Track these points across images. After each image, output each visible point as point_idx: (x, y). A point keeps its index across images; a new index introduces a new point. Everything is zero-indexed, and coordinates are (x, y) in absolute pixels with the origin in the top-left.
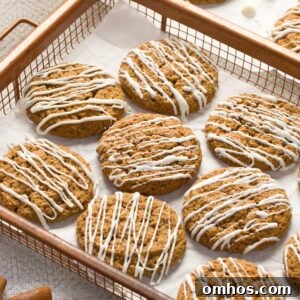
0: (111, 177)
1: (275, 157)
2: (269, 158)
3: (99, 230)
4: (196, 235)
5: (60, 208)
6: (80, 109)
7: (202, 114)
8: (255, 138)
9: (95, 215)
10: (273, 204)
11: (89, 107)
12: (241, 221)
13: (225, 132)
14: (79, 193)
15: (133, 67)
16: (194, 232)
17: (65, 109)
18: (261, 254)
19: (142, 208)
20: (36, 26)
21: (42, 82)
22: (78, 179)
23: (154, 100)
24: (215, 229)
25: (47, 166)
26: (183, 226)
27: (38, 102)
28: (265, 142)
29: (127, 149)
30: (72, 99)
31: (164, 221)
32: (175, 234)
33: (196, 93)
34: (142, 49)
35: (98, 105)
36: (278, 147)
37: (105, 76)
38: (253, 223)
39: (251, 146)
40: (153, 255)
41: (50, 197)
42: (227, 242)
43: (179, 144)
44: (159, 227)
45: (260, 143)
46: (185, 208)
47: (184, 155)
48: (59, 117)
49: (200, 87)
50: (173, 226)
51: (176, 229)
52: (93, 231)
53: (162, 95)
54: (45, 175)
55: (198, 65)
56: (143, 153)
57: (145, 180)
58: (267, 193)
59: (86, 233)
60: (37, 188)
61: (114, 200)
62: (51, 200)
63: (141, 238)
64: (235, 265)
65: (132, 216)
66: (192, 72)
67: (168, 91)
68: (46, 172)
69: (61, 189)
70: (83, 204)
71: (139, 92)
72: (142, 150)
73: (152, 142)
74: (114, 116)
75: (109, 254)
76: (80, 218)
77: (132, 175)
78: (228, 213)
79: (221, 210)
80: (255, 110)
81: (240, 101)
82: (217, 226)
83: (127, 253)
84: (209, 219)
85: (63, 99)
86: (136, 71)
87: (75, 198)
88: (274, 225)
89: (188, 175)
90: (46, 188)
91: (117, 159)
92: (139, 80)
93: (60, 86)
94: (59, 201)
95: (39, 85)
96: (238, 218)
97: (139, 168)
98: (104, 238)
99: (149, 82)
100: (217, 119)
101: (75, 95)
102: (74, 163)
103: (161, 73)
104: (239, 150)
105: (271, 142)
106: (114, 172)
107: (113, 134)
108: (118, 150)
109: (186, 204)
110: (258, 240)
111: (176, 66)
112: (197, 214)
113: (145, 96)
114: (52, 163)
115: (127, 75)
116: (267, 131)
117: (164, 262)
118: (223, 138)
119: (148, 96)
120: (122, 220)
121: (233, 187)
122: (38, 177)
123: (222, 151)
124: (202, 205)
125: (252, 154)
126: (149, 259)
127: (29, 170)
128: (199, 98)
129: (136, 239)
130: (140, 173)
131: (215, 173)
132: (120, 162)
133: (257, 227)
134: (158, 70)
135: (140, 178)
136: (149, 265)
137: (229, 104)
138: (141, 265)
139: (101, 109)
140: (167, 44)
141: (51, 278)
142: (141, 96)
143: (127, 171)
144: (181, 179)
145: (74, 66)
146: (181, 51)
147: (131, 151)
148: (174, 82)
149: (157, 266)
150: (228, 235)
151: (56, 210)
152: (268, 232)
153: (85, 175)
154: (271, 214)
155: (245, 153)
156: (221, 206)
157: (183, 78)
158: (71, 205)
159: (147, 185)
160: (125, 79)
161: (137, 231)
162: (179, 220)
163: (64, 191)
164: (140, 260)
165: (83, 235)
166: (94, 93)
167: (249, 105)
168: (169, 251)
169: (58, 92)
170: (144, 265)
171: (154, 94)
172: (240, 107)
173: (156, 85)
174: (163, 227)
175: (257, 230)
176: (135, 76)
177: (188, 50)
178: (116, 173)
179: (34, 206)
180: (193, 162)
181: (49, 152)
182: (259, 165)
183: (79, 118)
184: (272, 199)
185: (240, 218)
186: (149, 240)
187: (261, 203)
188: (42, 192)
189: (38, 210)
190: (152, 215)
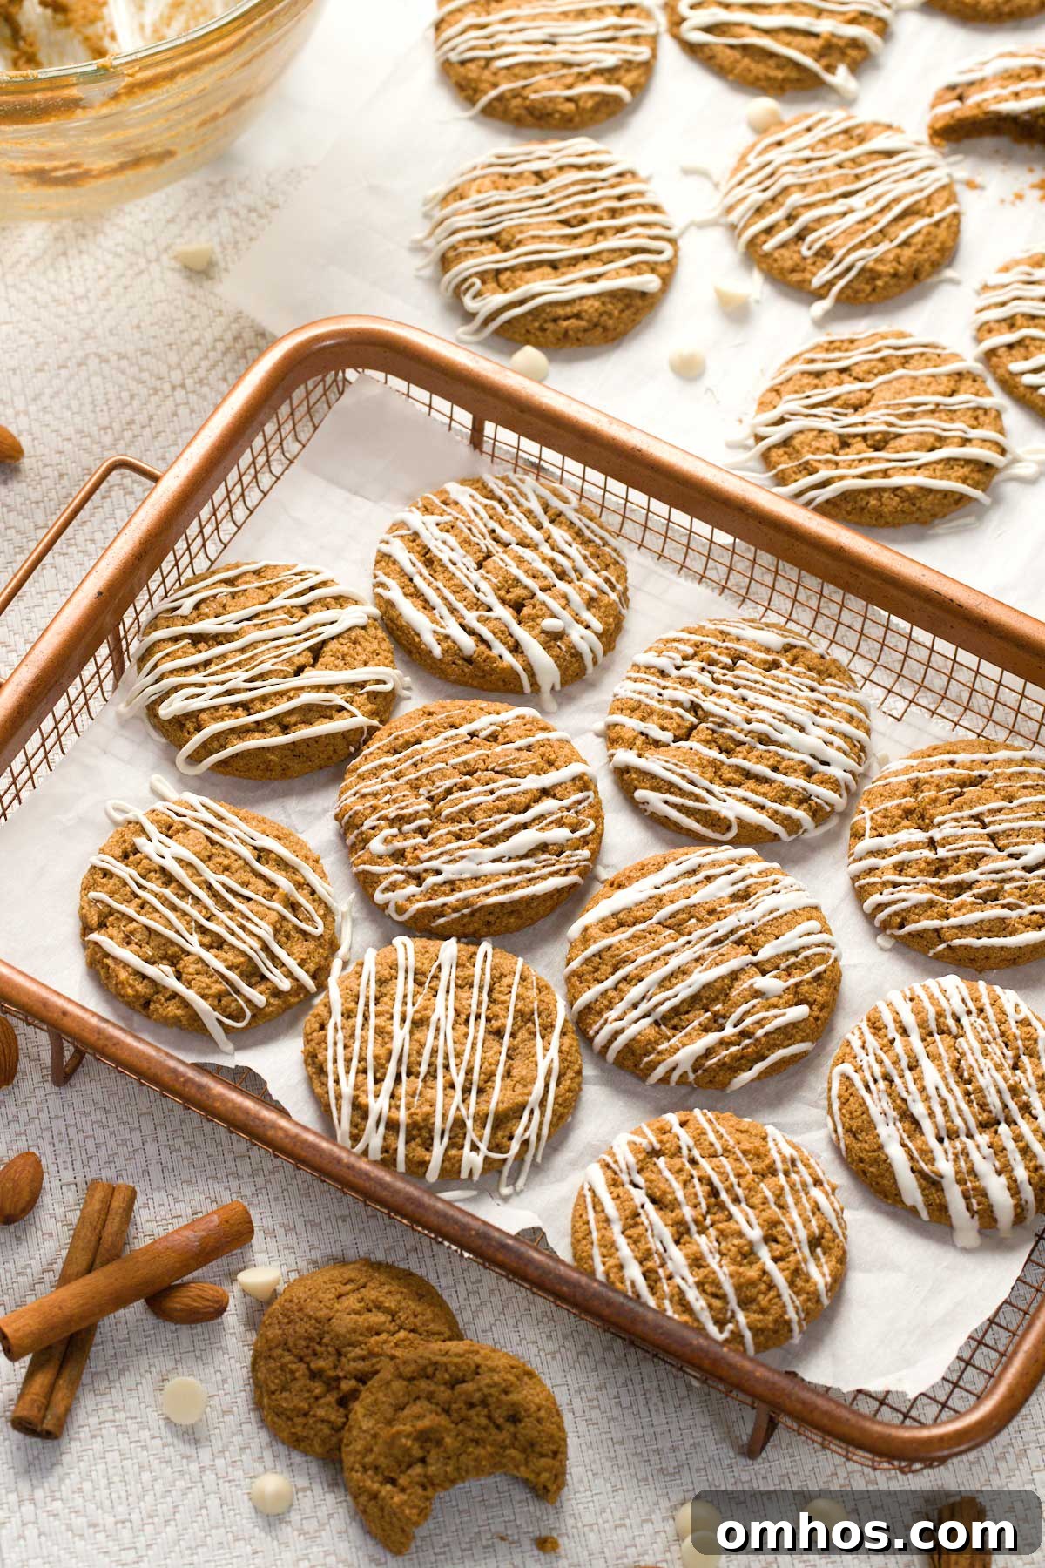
0: (379, 897)
1: (788, 809)
2: (774, 815)
3: (362, 1059)
4: (606, 1047)
5: (260, 999)
6: (284, 706)
7: (592, 685)
8: (733, 761)
9: (348, 1015)
10: (795, 953)
11: (307, 698)
12: (718, 1007)
13: (657, 744)
14: (301, 948)
15: (409, 568)
16: (600, 1040)
17: (246, 706)
18: (772, 1085)
19: (465, 984)
20: (155, 479)
21: (178, 630)
22: (294, 907)
23: (469, 660)
24: (652, 1033)
25: (213, 878)
26: (571, 1027)
27: (176, 689)
28: (761, 769)
29: (415, 816)
30: (262, 676)
31: (524, 1017)
32: (554, 1052)
33: (577, 634)
34: (427, 510)
35: (330, 688)
36: (795, 781)
37: (340, 600)
38: (747, 1013)
39: (728, 783)
40: (505, 1119)
41: (229, 968)
42: (686, 1066)
43: (545, 792)
44: (513, 1035)
45: (748, 775)
46: (574, 973)
47: (560, 823)
48: (232, 730)
49: (587, 616)
50: (547, 1028)
51: (555, 1038)
52: (348, 1061)
53: (489, 647)
54: (210, 902)
55: (575, 551)
56: (456, 828)
57: (466, 903)
58: (778, 923)
59: (330, 1067)
60: (194, 944)
61: (394, 966)
62: (233, 976)
63: (469, 1072)
64: (712, 1137)
65: (442, 1010)
66: (562, 575)
67: (505, 634)
68: (215, 895)
69: (256, 945)
70: (314, 977)
71: (429, 639)
72: (452, 819)
73: (476, 796)
74: (372, 714)
75: (392, 1126)
76: (309, 1022)
77: (433, 892)
78: (683, 990)
79: (665, 983)
80: (730, 676)
81: (690, 651)
82: (656, 1023)
83: (438, 1120)
84: (635, 1006)
85: (239, 677)
86: (418, 580)
87: (291, 963)
88: (801, 1011)
89: (572, 878)
90: (217, 943)
91: (390, 848)
92: (427, 606)
93: (228, 637)
94: (254, 976)
95: (175, 639)
96: (709, 999)
97: (450, 871)
98: (378, 1081)
99: (453, 610)
100: (634, 708)
101: (267, 666)
102: (282, 864)
103: (484, 586)
104: (697, 799)
105: (775, 769)
106: (385, 883)
107: (374, 773)
108: (392, 822)
109: (575, 965)
110: (764, 1058)
111: (520, 561)
112: (604, 994)
113: (446, 652)
114: (226, 869)
115: (395, 594)
116: (765, 739)
117: (532, 1134)
118: (653, 763)
119: (454, 651)
120: (420, 1023)
121: (690, 911)
122: (194, 912)
123: (655, 799)
124: (616, 969)
125: (732, 806)
126: (495, 1128)
127: (168, 892)
128: (583, 647)
129: (459, 1081)
130: (452, 885)
131: (643, 870)
132: (398, 855)
133: (760, 1024)
134: (475, 576)
135: (452, 899)
136: (496, 1147)
137: (663, 662)
138: (475, 1148)
139: (337, 699)
140: (491, 495)
141: (244, 1168)
142: (437, 651)
143: (418, 879)
144: (559, 891)
145: (257, 573)
146: (529, 513)
147: (426, 821)
148: (517, 607)
149: (515, 1147)
150: (687, 1048)
151: (249, 1001)
152: (788, 1033)
153: (313, 892)
154: (792, 981)
155: (714, 805)
156: (664, 971)
157: (541, 596)
158: (285, 985)
159: (472, 914)
160: (391, 604)
161: (458, 1055)
162: (561, 1013)
163: (266, 948)
164: (471, 1135)
165: (322, 1071)
166: (316, 652)
167: (712, 662)
168: (542, 1103)
169: (223, 656)
170: (483, 1146)
171: (468, 643)
172: (692, 669)
173: (471, 618)
174: (523, 1035)
175: (760, 1033)
176: (416, 595)
177: (546, 507)
178: (393, 887)
179: (191, 995)
180: (585, 841)
181: (216, 836)
182: (749, 836)
183: (285, 729)
184: (791, 939)
185: (715, 1000)
186: (490, 1077)
187: (765, 953)
188: (208, 956)
189: (202, 1006)
190: (492, 1001)
